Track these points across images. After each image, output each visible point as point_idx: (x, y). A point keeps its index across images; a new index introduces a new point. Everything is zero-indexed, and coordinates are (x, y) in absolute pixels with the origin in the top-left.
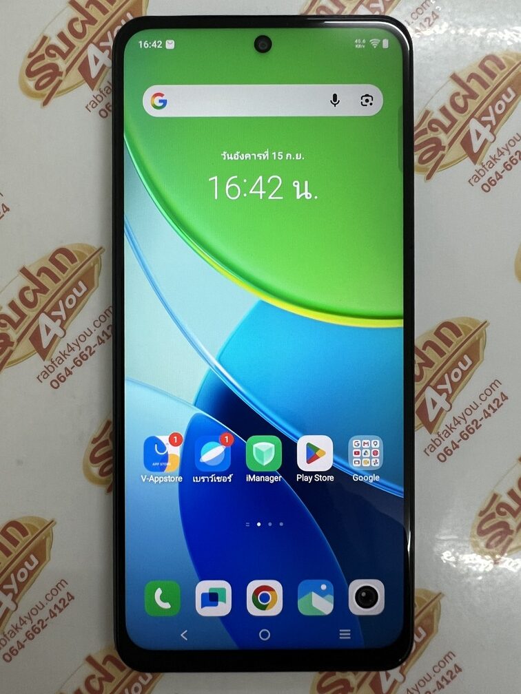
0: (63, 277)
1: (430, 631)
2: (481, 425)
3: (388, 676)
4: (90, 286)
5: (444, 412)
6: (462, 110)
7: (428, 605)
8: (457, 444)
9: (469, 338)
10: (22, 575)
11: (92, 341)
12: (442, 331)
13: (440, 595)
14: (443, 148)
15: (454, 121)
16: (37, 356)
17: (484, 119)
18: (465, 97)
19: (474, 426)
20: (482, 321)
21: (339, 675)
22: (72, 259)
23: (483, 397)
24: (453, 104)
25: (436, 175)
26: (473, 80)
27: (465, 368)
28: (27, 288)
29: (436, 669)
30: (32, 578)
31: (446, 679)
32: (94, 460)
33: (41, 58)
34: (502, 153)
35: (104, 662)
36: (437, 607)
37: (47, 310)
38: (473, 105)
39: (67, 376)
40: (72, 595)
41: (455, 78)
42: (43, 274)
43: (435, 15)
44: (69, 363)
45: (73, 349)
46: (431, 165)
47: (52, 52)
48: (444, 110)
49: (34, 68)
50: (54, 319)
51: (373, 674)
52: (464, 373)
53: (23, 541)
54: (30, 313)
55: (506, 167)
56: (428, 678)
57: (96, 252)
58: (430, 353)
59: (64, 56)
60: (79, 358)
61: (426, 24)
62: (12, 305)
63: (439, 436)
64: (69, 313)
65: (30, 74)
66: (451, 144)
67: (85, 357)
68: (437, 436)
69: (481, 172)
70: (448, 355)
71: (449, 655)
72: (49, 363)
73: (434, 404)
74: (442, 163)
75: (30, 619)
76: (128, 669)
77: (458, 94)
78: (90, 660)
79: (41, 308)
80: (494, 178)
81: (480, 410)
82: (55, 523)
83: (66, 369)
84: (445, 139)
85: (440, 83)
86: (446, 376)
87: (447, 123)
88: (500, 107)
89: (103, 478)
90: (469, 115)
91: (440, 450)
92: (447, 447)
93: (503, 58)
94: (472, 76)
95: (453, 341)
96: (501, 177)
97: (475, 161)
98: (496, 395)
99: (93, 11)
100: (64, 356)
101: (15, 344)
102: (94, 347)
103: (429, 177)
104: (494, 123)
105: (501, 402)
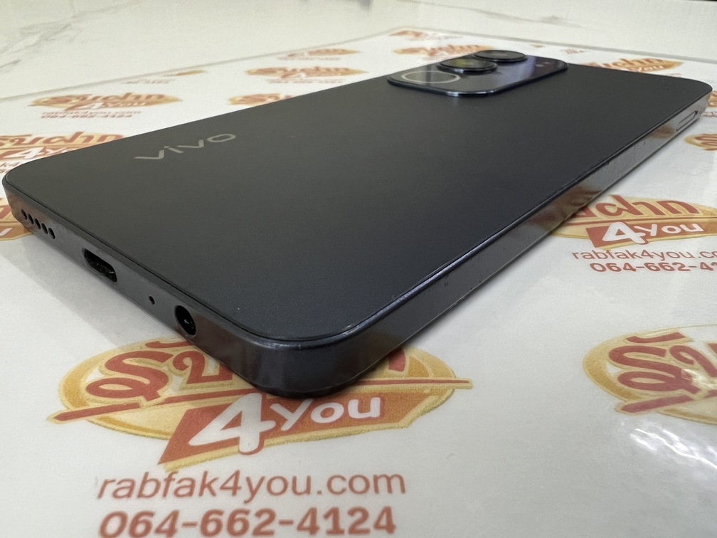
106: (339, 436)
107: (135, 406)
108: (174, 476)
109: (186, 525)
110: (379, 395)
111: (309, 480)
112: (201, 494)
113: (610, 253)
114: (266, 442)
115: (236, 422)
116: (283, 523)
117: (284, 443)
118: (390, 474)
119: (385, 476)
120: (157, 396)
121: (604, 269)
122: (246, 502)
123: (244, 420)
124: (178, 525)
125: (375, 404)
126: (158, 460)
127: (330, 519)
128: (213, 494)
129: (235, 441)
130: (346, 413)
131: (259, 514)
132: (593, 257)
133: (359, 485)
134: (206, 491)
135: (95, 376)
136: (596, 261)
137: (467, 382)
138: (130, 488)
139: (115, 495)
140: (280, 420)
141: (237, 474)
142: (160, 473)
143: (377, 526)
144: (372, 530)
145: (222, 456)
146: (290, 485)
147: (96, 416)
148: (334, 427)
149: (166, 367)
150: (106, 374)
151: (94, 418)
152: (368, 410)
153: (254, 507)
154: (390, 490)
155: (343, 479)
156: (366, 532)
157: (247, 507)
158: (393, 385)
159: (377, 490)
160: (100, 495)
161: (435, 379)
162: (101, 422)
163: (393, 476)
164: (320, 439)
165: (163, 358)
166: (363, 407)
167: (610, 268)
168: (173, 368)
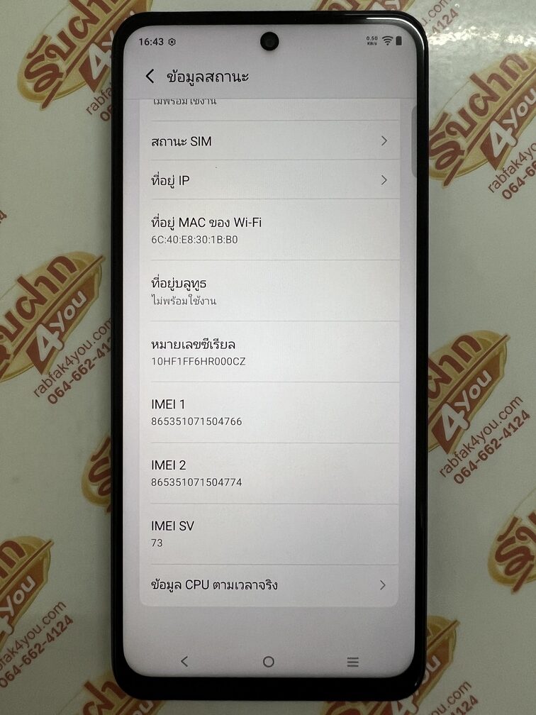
0: (62, 287)
1: (445, 660)
2: (500, 445)
3: (400, 707)
4: (90, 296)
5: (462, 431)
6: (482, 113)
7: (442, 634)
8: (475, 464)
9: (489, 352)
10: (19, 597)
11: (91, 354)
12: (459, 345)
13: (455, 623)
14: (462, 153)
15: (473, 124)
16: (34, 370)
17: (505, 122)
18: (485, 99)
19: (493, 446)
20: (502, 335)
21: (348, 705)
22: (71, 268)
23: (503, 415)
24: (473, 106)
25: (454, 181)
26: (493, 81)
27: (484, 385)
28: (24, 299)
29: (451, 700)
30: (28, 601)
31: (461, 711)
32: (93, 478)
33: (41, 58)
34: (525, 158)
35: (103, 689)
36: (453, 636)
37: (44, 321)
38: (493, 107)
39: (66, 390)
40: (70, 618)
41: (474, 78)
42: (41, 283)
43: (454, 13)
44: (67, 376)
45: (71, 362)
46: (449, 170)
47: (52, 52)
48: (462, 113)
49: (33, 69)
50: (52, 330)
51: (384, 704)
52: (483, 390)
53: (19, 561)
54: (27, 325)
55: (528, 173)
56: (442, 709)
57: (97, 261)
58: (447, 369)
59: (64, 56)
60: (78, 372)
61: (444, 22)
62: (9, 316)
63: (456, 456)
64: (68, 324)
65: (29, 75)
66: (470, 148)
67: (84, 371)
68: (453, 457)
69: (502, 178)
70: (466, 370)
71: (465, 686)
72: (47, 377)
73: (451, 422)
74: (461, 168)
75: (27, 643)
76: (128, 697)
77: (478, 96)
78: (89, 686)
79: (38, 319)
80: (516, 184)
81: (500, 428)
82: (53, 544)
83: (64, 383)
84: (463, 142)
85: (458, 84)
86: (464, 393)
87: (466, 126)
88: (522, 109)
89: (103, 497)
90: (490, 118)
91: (457, 470)
92: (465, 468)
93: (527, 57)
94: (493, 77)
95: (472, 356)
96: (523, 183)
97: (495, 166)
98: (517, 412)
99: (95, 9)
100: (62, 369)
101: (12, 356)
102: (94, 360)
103: (447, 183)
104: (516, 126)
105: (522, 420)
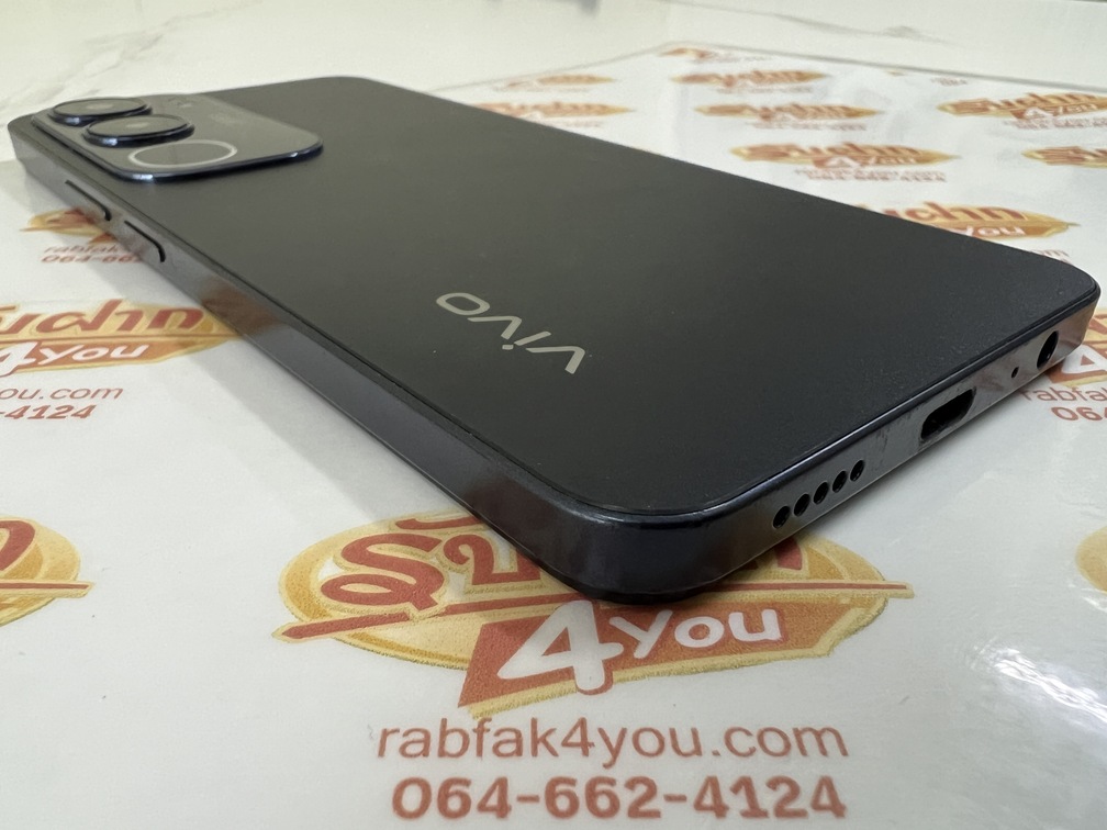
106: (726, 668)
107: (402, 618)
108: (487, 725)
109: (523, 799)
110: (772, 605)
111: (695, 733)
112: (535, 753)
113: (1078, 392)
114: (617, 675)
115: (561, 644)
116: (670, 798)
117: (644, 677)
118: (818, 728)
119: (811, 730)
120: (432, 603)
121: (1075, 418)
122: (607, 766)
123: (574, 641)
124: (511, 799)
125: (769, 618)
126: (457, 701)
127: (742, 793)
128: (554, 753)
129: (567, 674)
130: (728, 634)
131: (631, 784)
132: (1053, 398)
133: (775, 743)
134: (541, 747)
135: (330, 570)
136: (1058, 403)
137: (904, 587)
138: (422, 743)
139: (403, 750)
140: (630, 644)
141: (582, 723)
142: (465, 719)
143: (817, 806)
144: (810, 810)
145: (552, 696)
146: (667, 742)
147: (348, 632)
148: (714, 654)
149: (435, 558)
150: (346, 568)
151: (343, 635)
152: (761, 629)
153: (621, 773)
154: (824, 752)
155: (748, 733)
156: (801, 814)
157: (609, 774)
158: (792, 591)
159: (803, 751)
160: (382, 752)
161: (854, 582)
162: (356, 641)
163: (824, 730)
164: (698, 672)
165: (428, 545)
166: (753, 625)
167: (1084, 415)
168: (447, 561)
